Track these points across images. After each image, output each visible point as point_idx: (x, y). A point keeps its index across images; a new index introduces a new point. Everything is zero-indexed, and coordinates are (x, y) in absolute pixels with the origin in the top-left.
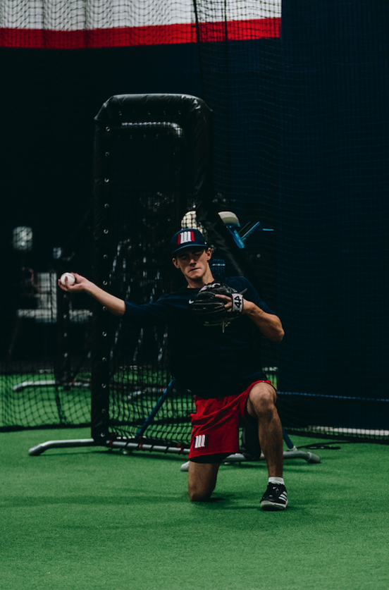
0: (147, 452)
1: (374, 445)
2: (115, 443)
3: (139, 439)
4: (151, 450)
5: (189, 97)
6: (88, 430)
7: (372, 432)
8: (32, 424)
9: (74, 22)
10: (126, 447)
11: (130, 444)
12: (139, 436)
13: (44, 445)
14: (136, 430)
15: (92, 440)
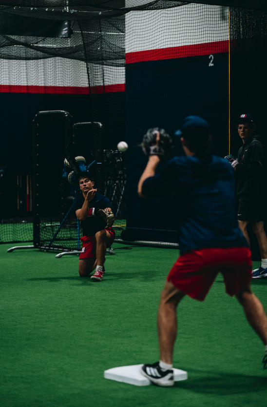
0: (52, 251)
1: (147, 248)
2: (42, 247)
3: (50, 246)
4: (53, 250)
5: (63, 111)
6: (32, 243)
7: (148, 242)
8: (25, 240)
9: (40, 80)
10: (45, 249)
11: (47, 248)
12: (50, 244)
13: (13, 248)
14: (49, 242)
15: (33, 246)
